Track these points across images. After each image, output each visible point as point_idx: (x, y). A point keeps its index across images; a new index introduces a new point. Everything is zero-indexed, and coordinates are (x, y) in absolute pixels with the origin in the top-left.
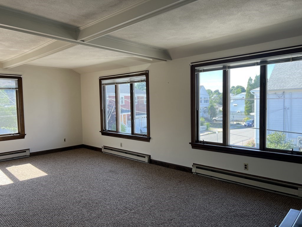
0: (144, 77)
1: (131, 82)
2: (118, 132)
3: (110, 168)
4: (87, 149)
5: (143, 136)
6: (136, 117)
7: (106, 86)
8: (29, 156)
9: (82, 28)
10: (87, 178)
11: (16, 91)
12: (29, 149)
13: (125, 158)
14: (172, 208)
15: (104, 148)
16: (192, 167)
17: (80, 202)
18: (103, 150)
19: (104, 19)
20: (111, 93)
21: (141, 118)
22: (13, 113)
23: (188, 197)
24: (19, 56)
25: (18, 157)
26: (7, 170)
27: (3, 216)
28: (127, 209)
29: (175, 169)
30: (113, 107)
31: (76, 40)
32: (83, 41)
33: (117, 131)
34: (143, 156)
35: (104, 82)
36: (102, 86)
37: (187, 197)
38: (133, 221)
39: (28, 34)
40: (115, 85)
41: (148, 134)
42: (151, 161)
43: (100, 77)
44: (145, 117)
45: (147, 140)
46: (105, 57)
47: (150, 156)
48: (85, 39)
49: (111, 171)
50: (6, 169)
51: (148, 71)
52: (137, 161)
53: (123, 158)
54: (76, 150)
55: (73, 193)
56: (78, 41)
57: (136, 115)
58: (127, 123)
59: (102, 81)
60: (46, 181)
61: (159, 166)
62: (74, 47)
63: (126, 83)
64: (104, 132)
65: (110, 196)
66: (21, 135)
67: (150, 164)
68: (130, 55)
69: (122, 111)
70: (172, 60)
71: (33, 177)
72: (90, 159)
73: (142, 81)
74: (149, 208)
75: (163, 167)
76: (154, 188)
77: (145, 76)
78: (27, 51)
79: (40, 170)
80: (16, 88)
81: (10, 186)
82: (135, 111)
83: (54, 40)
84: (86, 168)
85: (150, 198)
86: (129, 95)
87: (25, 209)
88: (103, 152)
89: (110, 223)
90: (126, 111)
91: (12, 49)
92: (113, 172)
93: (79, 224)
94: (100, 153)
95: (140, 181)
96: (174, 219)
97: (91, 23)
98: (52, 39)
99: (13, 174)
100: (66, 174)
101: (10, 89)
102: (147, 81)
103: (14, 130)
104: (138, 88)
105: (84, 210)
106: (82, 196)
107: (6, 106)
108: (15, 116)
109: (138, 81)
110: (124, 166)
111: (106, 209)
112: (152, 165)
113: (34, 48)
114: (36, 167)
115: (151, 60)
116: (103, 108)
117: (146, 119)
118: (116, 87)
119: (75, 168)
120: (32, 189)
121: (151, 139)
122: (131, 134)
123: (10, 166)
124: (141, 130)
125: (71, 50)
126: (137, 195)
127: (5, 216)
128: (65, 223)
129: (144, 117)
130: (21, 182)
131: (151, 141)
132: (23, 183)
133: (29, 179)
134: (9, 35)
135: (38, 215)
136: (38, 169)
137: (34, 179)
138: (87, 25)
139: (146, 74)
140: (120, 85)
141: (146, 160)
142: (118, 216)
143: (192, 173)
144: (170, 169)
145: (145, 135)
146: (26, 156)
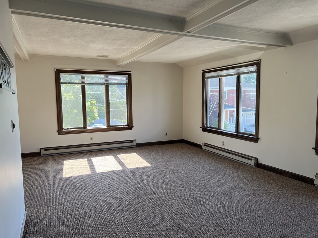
0: (254, 68)
1: (238, 74)
2: (220, 130)
3: (211, 167)
4: (187, 145)
5: (250, 136)
6: (241, 113)
7: (210, 80)
8: (135, 146)
9: (188, 19)
10: (187, 174)
11: (127, 86)
12: (136, 140)
13: (227, 157)
14: (285, 223)
15: (205, 145)
16: (314, 178)
17: (180, 197)
18: (203, 147)
19: (212, 5)
20: (214, 88)
21: (246, 114)
22: (124, 107)
23: (308, 213)
24: (129, 54)
25: (127, 146)
26: (118, 158)
27: (114, 198)
28: (229, 213)
29: (289, 177)
30: (215, 102)
31: (182, 32)
32: (189, 32)
33: (219, 128)
34: (249, 158)
35: (207, 75)
36: (205, 79)
37: (306, 214)
38: (237, 229)
39: (138, 31)
40: (220, 78)
41: (257, 133)
42: (258, 165)
43: (203, 70)
44: (254, 114)
45: (254, 140)
46: (211, 48)
47: (257, 159)
48: (191, 31)
49: (211, 170)
50: (117, 156)
51: (260, 60)
52: (241, 162)
53: (225, 158)
54: (176, 144)
55: (173, 187)
56: (184, 33)
57: (243, 111)
58: (230, 120)
59: (205, 74)
60: (149, 172)
61: (268, 172)
62: (179, 40)
63: (233, 75)
64: (205, 129)
65: (211, 196)
66: (129, 127)
67: (257, 168)
68: (239, 44)
69: (226, 107)
70: (293, 45)
71: (139, 167)
72: (190, 155)
73: (251, 72)
74: (256, 218)
75: (274, 173)
76: (262, 196)
77: (256, 66)
78: (137, 48)
79: (144, 161)
80: (126, 84)
81: (120, 172)
82: (241, 107)
83: (161, 35)
84: (186, 163)
85: (257, 206)
86: (235, 89)
87: (131, 195)
88: (203, 149)
89: (211, 225)
90: (230, 107)
91: (124, 47)
92: (214, 171)
93: (179, 218)
94: (200, 149)
95: (245, 185)
96: (288, 236)
97: (198, 12)
98: (159, 34)
99: (122, 161)
100: (167, 167)
101: (122, 84)
102: (258, 72)
103: (124, 122)
104: (245, 80)
105: (185, 206)
106: (182, 191)
107: (118, 100)
108: (125, 110)
109: (247, 73)
110: (226, 166)
111: (207, 210)
112: (259, 169)
113: (143, 44)
114: (141, 157)
115: (265, 47)
116: (204, 103)
117: (254, 116)
118: (220, 80)
119: (176, 162)
120: (137, 178)
121: (259, 139)
122: (236, 133)
123: (120, 154)
124: (245, 128)
125: (175, 44)
126: (241, 200)
127: (116, 198)
128: (166, 215)
129: (252, 114)
130: (129, 169)
131: (259, 142)
132: (131, 171)
133: (135, 167)
134: (122, 33)
135: (142, 203)
136: (142, 159)
137: (139, 168)
138: (194, 15)
139: (258, 64)
140: (224, 77)
141: (252, 163)
142: (219, 220)
143: (314, 185)
144: (283, 177)
145: (252, 134)
146: (133, 146)
